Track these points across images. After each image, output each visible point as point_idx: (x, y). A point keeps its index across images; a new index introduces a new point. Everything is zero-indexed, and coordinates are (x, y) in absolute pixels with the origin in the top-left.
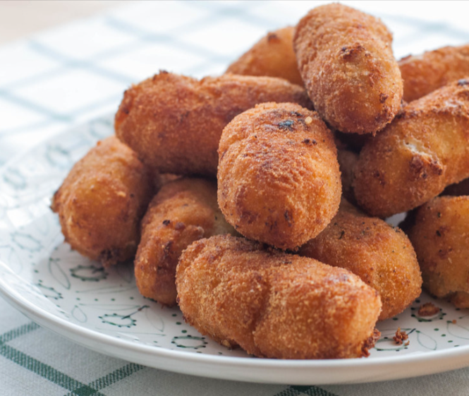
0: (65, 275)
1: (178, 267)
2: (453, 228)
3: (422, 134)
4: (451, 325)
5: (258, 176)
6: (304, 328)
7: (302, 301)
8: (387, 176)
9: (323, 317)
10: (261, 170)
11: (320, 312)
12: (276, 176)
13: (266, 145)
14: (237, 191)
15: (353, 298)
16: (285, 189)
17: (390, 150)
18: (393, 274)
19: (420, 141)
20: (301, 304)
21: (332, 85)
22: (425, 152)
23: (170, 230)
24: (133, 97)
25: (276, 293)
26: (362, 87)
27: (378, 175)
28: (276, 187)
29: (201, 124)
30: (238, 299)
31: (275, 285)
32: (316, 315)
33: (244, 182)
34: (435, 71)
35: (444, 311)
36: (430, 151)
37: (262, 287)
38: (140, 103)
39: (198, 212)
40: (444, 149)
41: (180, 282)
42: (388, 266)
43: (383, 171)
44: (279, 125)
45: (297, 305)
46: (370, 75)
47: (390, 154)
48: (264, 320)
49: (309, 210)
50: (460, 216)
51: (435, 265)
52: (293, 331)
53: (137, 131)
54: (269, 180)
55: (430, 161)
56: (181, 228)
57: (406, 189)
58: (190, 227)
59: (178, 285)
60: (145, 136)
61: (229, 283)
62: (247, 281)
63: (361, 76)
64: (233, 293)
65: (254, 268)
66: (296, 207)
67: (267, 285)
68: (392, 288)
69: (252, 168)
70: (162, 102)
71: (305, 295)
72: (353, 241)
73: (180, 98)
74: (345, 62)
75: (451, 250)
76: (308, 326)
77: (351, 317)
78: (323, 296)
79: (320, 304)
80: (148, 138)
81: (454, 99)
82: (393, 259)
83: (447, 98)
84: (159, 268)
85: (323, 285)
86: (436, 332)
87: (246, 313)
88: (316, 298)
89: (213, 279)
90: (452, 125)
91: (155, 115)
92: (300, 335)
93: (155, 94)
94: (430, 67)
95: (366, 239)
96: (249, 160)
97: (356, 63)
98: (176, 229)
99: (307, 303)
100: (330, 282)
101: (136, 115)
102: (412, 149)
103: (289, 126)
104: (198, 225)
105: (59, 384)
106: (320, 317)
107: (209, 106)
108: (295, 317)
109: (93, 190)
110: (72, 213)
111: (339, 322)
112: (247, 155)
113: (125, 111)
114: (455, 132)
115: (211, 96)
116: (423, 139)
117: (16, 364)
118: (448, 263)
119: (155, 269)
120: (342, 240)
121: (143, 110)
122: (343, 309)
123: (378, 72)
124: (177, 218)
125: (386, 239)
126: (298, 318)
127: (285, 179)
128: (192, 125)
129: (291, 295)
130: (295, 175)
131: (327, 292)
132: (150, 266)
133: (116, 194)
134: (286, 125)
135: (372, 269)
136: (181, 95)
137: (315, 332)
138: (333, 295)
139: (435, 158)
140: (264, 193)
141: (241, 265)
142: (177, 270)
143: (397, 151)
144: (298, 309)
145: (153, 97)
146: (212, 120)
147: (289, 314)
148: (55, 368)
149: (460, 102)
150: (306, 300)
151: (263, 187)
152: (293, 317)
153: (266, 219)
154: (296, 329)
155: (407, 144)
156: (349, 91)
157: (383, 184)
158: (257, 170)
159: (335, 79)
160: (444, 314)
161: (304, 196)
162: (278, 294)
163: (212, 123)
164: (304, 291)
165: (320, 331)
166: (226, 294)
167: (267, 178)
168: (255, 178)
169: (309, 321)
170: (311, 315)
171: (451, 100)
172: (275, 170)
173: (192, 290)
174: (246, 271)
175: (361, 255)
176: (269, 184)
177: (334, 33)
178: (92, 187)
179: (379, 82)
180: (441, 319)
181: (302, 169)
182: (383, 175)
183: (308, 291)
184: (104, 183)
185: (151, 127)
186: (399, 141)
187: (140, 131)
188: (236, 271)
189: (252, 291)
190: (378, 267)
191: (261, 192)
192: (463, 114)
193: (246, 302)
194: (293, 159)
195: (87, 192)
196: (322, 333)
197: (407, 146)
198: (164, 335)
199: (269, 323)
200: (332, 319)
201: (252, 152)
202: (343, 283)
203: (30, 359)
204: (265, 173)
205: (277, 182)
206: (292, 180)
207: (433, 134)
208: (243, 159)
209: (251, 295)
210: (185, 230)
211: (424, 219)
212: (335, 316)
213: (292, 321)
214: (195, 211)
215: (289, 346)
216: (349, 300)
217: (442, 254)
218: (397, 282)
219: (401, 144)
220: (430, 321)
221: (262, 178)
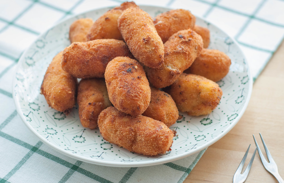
0: (52, 119)
1: (98, 121)
2: (186, 92)
3: (172, 62)
4: (188, 123)
5: (126, 96)
6: (151, 148)
7: (150, 139)
8: (162, 78)
9: (158, 144)
10: (127, 94)
11: (156, 142)
12: (133, 96)
13: (126, 82)
14: (120, 102)
15: (167, 137)
16: (137, 100)
17: (162, 69)
18: (171, 115)
19: (172, 65)
20: (149, 140)
21: (142, 53)
22: (174, 68)
23: (92, 107)
24: (67, 56)
25: (139, 136)
26: (153, 54)
27: (159, 78)
28: (134, 100)
29: (94, 64)
30: (126, 137)
31: (139, 132)
32: (155, 143)
33: (122, 98)
34: (167, 27)
35: (184, 116)
36: (176, 68)
37: (134, 133)
38: (71, 59)
39: (99, 97)
40: (180, 66)
41: (100, 126)
42: (169, 112)
43: (161, 77)
44: (127, 71)
45: (148, 141)
46: (155, 49)
47: (162, 70)
48: (136, 144)
49: (144, 103)
50: (188, 88)
51: (181, 104)
52: (148, 148)
53: (71, 69)
54: (131, 98)
55: (176, 71)
56: (95, 105)
57: (169, 81)
58: (97, 103)
59: (100, 128)
60: (74, 71)
61: (122, 132)
62: (128, 131)
63: (152, 50)
64: (124, 135)
65: (129, 126)
66: (141, 105)
67: (135, 132)
68: (171, 119)
69: (124, 93)
70: (78, 58)
71: (150, 137)
72: (155, 104)
73: (84, 55)
74: (145, 45)
75: (186, 99)
76: (153, 147)
77: (168, 144)
78: (156, 137)
79: (156, 140)
80: (75, 71)
81: (180, 45)
82: (169, 109)
83: (177, 45)
84: (90, 120)
85: (156, 133)
86: (184, 127)
87: (129, 142)
88: (154, 138)
89: (115, 129)
90: (181, 56)
91: (77, 63)
92: (150, 150)
93: (75, 55)
94: (165, 25)
95: (159, 103)
96: (122, 90)
97: (150, 45)
98: (93, 106)
99: (151, 140)
100: (157, 131)
101: (70, 64)
102: (170, 68)
103: (131, 71)
104: (100, 102)
105: (65, 166)
106: (157, 144)
107: (95, 56)
108: (148, 144)
109: (60, 93)
110: (54, 101)
111: (164, 146)
112: (120, 87)
113: (65, 62)
114: (182, 59)
115: (94, 52)
116: (173, 64)
117: (46, 158)
118: (185, 104)
119: (89, 121)
120: (151, 104)
121: (72, 62)
122: (164, 142)
123: (157, 47)
124: (92, 101)
125: (166, 101)
126: (149, 144)
127: (136, 96)
128: (91, 65)
129: (145, 137)
130: (139, 94)
131: (158, 135)
132: (87, 120)
133: (68, 93)
134: (129, 71)
135: (164, 115)
136: (84, 54)
137: (156, 149)
138: (160, 136)
139: (177, 70)
140: (130, 102)
141: (124, 124)
142: (98, 122)
143: (165, 69)
144: (148, 142)
145: (75, 56)
146: (97, 62)
147: (145, 143)
148: (61, 158)
149: (183, 47)
150: (151, 139)
151: (129, 101)
152: (147, 144)
153: (131, 110)
154: (149, 148)
155: (168, 66)
156: (149, 56)
157: (161, 81)
158: (126, 94)
159: (143, 51)
160: (184, 118)
161: (142, 100)
162: (140, 136)
163: (97, 63)
164: (150, 136)
165: (157, 148)
166: (121, 136)
167: (130, 97)
168: (126, 97)
169: (153, 145)
170: (153, 143)
171: (179, 46)
172: (132, 93)
173: (106, 132)
174: (127, 127)
175: (159, 110)
176: (131, 99)
177: (137, 30)
178: (60, 91)
179: (158, 51)
180: (184, 120)
181: (141, 91)
182: (161, 78)
183: (151, 136)
184: (63, 89)
185: (76, 68)
186: (165, 66)
187: (72, 69)
188: (123, 127)
189: (131, 135)
190: (166, 113)
191: (129, 102)
192: (185, 51)
193: (129, 138)
194: (137, 87)
195: (58, 94)
196: (158, 149)
197: (168, 67)
198: (97, 144)
199: (138, 145)
200: (161, 145)
201: (122, 86)
202: (161, 130)
203: (51, 155)
204: (129, 95)
205: (134, 98)
206: (138, 96)
207: (176, 61)
208: (120, 89)
209: (130, 136)
210: (96, 105)
211: (174, 88)
212: (162, 144)
213: (147, 145)
214: (98, 96)
215: (147, 153)
216: (166, 138)
217: (183, 100)
218: (172, 117)
219: (166, 66)
220: (181, 122)
221: (128, 97)
